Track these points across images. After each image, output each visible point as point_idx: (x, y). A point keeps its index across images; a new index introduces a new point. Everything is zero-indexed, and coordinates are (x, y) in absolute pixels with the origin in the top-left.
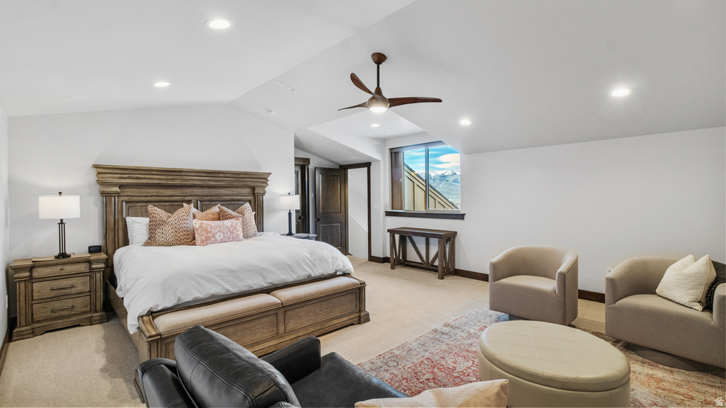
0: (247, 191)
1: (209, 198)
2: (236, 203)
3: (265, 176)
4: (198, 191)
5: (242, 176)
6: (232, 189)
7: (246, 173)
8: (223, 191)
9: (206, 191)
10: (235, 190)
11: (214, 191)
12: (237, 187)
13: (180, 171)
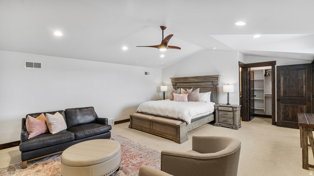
0: (211, 83)
1: (197, 86)
2: (207, 88)
3: (217, 77)
4: (194, 84)
5: (207, 77)
6: (205, 83)
7: (207, 76)
8: (202, 84)
9: (196, 84)
10: (206, 83)
11: (199, 84)
12: (207, 82)
13: (187, 78)
